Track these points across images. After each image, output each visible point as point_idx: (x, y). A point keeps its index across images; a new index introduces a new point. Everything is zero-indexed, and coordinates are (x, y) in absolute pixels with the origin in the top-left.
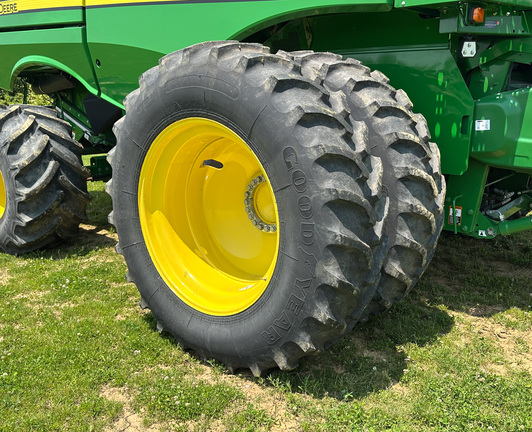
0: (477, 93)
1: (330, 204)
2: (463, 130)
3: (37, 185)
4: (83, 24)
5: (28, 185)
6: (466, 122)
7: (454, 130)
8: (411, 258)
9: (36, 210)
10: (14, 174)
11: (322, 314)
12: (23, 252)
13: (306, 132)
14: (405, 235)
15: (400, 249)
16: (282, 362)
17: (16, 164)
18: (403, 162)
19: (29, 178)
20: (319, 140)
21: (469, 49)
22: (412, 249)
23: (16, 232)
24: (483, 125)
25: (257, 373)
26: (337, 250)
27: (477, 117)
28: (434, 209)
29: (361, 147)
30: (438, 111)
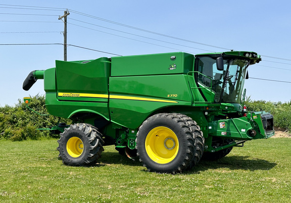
0: (209, 121)
1: (188, 140)
2: (207, 129)
3: (95, 145)
4: (108, 102)
5: (94, 145)
6: (207, 127)
7: (205, 129)
8: (199, 153)
9: (94, 152)
10: (89, 142)
11: (187, 158)
12: (88, 165)
13: (183, 128)
14: (198, 148)
15: (197, 150)
16: (179, 169)
17: (91, 139)
18: (197, 134)
19: (94, 143)
20: (185, 130)
21: (206, 113)
22: (199, 151)
23: (87, 159)
24: (210, 128)
25: (174, 173)
26: (189, 147)
27: (209, 126)
28: (203, 143)
29: (191, 131)
30: (201, 125)
